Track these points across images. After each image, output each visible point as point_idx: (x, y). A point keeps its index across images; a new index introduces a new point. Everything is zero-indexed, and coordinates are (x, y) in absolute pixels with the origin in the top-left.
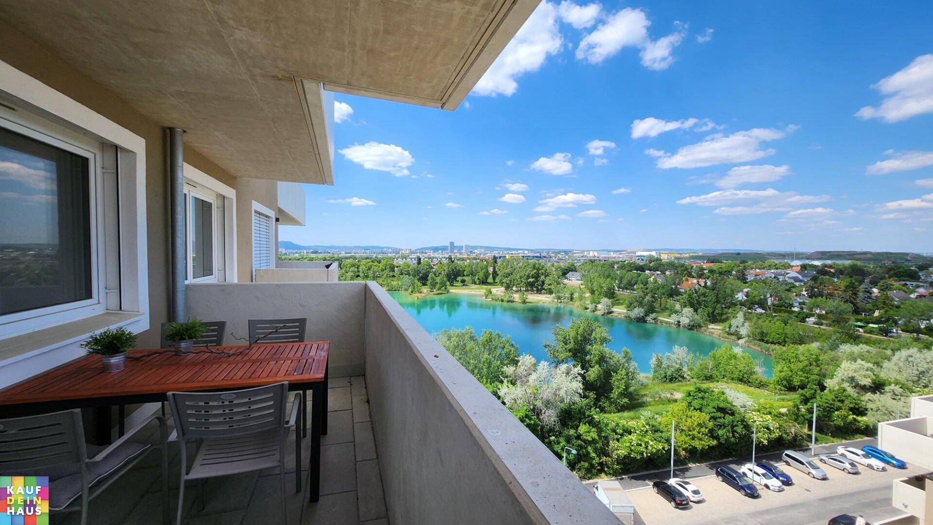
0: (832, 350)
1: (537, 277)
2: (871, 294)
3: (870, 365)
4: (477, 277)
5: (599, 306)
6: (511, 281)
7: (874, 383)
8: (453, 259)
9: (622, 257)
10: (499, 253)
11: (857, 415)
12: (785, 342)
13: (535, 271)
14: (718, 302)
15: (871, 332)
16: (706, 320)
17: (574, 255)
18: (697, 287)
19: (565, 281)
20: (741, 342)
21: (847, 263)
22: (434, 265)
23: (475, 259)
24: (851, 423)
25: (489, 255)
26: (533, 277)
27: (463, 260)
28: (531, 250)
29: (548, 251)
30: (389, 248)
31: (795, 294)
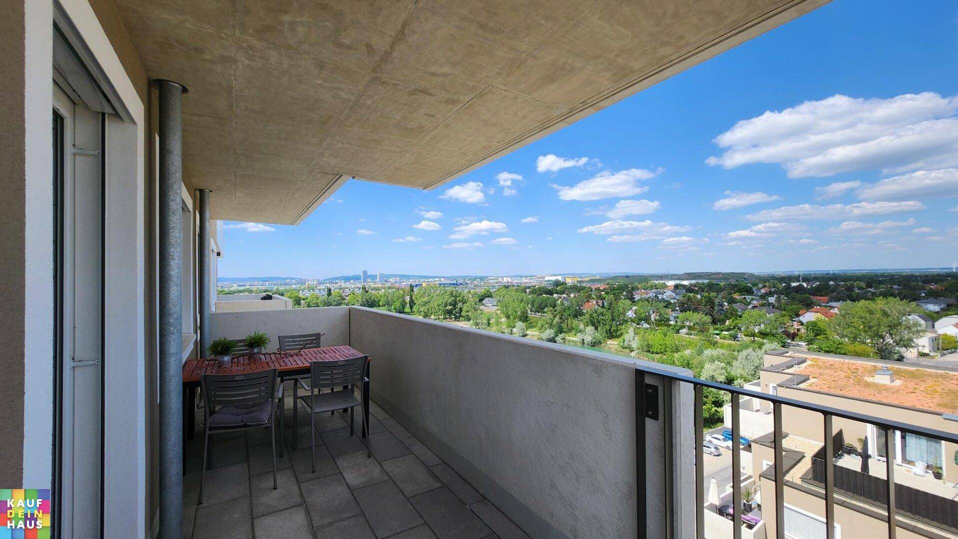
0: (699, 355)
1: (454, 304)
2: (723, 307)
3: (723, 365)
4: (393, 307)
5: (515, 330)
6: (428, 309)
7: (727, 379)
8: (367, 289)
9: (534, 282)
10: (415, 281)
11: (718, 408)
12: (666, 351)
13: (453, 298)
14: (613, 320)
15: (724, 338)
16: (605, 337)
17: (489, 281)
18: (596, 307)
19: (482, 307)
20: (633, 354)
21: (706, 281)
22: (346, 296)
23: (390, 288)
24: (714, 414)
25: (405, 284)
26: (451, 305)
27: (377, 290)
28: (447, 278)
29: (464, 277)
30: (293, 279)
31: (670, 310)
